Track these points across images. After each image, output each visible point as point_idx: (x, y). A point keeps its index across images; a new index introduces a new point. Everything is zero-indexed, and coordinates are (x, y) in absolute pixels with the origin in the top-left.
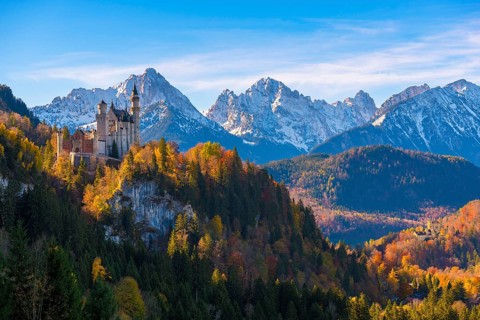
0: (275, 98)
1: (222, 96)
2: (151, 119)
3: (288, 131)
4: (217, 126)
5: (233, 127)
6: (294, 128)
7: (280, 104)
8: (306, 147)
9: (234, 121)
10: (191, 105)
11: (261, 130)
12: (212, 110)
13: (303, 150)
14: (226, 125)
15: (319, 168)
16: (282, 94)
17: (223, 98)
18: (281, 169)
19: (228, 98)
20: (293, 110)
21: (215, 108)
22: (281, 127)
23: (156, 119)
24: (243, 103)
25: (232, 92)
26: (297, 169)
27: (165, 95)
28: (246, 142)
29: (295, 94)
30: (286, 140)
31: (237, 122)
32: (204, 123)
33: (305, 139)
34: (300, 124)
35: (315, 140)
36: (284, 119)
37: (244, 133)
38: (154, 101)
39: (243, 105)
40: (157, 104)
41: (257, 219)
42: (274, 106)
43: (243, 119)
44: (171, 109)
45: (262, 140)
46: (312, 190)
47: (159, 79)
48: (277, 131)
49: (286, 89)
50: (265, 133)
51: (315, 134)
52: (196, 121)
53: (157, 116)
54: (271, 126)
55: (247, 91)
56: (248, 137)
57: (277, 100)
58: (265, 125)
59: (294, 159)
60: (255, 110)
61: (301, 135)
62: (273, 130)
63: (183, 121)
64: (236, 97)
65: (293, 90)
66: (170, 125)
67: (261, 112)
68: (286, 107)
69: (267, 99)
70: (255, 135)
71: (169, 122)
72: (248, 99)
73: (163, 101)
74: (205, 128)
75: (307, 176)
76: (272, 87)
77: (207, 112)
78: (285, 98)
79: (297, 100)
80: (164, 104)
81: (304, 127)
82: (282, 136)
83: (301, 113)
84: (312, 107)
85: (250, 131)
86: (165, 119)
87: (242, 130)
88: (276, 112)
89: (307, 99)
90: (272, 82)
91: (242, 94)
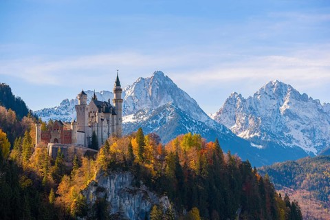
0: (283, 101)
1: (230, 98)
2: (159, 121)
3: (296, 134)
4: (225, 129)
5: (241, 130)
6: (303, 131)
7: (288, 107)
8: (315, 151)
9: (242, 124)
10: (198, 107)
11: (270, 133)
12: (219, 113)
13: (311, 153)
14: (234, 128)
15: (323, 170)
16: (291, 97)
17: (231, 101)
18: (286, 171)
19: (236, 101)
20: (301, 113)
21: (223, 111)
22: (289, 131)
23: (163, 121)
24: (251, 107)
25: (240, 95)
26: (301, 170)
27: (173, 98)
28: (253, 145)
29: (304, 98)
30: (294, 143)
31: (245, 125)
32: (212, 126)
33: (314, 143)
34: (309, 127)
35: (324, 144)
36: (294, 122)
37: (252, 136)
38: (162, 104)
39: (251, 108)
40: (164, 107)
41: (238, 212)
42: (283, 109)
43: (251, 122)
44: (178, 111)
45: (271, 143)
46: (317, 192)
47: (167, 82)
48: (286, 134)
49: (294, 92)
50: (274, 136)
51: (324, 137)
52: (203, 123)
53: (164, 118)
54: (280, 130)
55: (255, 94)
56: (256, 140)
57: (285, 103)
58: (273, 129)
59: (299, 161)
60: (263, 114)
61: (309, 138)
62: (281, 133)
63: (190, 123)
64: (244, 101)
65: (301, 93)
66: (178, 128)
67: (269, 115)
68: (294, 110)
69: (275, 102)
70: (263, 138)
71: (176, 124)
72: (257, 103)
73: (170, 103)
74: (212, 131)
75: (311, 179)
76: (280, 90)
77: (215, 115)
78: (294, 102)
79: (305, 104)
80: (171, 107)
81: (313, 130)
82: (290, 139)
83: (310, 116)
84: (321, 111)
85: (258, 134)
86: (172, 122)
87: (250, 134)
88: (285, 115)
89: (316, 102)
90: (281, 84)
91: (250, 98)
